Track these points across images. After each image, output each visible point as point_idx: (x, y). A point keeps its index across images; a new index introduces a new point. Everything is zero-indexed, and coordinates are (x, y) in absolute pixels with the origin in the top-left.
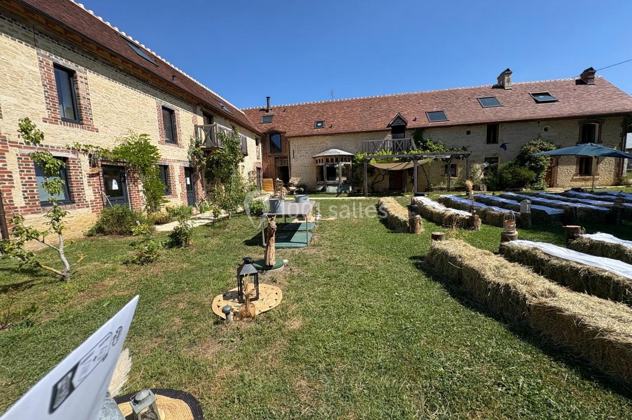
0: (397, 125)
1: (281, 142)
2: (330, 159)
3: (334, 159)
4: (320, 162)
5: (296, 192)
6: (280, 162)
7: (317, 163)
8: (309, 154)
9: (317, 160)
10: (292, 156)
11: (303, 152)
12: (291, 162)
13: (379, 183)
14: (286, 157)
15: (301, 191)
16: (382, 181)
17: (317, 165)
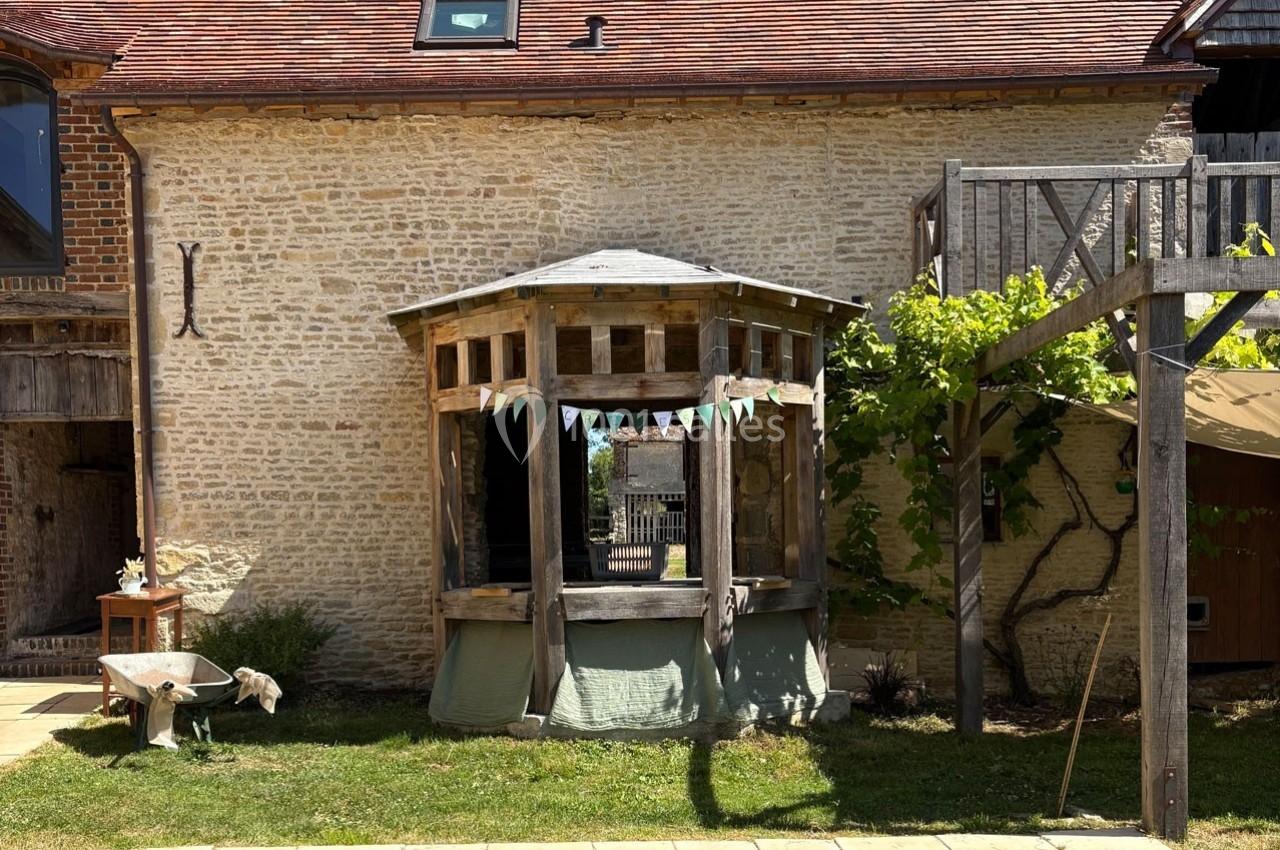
0: (1247, 39)
1: (58, 169)
2: (601, 339)
3: (655, 334)
4: (482, 374)
5: (185, 716)
6: (43, 371)
7: (448, 380)
8: (358, 297)
9: (448, 354)
10: (168, 310)
11: (297, 282)
12: (160, 374)
13: (1067, 608)
14: (112, 331)
15: (253, 703)
16: (1102, 588)
17: (447, 403)
